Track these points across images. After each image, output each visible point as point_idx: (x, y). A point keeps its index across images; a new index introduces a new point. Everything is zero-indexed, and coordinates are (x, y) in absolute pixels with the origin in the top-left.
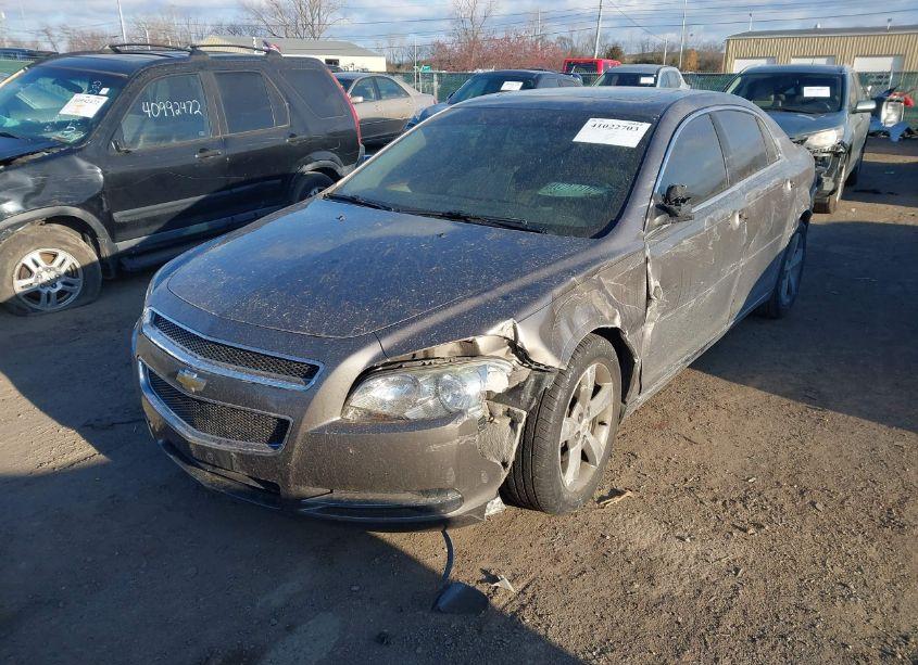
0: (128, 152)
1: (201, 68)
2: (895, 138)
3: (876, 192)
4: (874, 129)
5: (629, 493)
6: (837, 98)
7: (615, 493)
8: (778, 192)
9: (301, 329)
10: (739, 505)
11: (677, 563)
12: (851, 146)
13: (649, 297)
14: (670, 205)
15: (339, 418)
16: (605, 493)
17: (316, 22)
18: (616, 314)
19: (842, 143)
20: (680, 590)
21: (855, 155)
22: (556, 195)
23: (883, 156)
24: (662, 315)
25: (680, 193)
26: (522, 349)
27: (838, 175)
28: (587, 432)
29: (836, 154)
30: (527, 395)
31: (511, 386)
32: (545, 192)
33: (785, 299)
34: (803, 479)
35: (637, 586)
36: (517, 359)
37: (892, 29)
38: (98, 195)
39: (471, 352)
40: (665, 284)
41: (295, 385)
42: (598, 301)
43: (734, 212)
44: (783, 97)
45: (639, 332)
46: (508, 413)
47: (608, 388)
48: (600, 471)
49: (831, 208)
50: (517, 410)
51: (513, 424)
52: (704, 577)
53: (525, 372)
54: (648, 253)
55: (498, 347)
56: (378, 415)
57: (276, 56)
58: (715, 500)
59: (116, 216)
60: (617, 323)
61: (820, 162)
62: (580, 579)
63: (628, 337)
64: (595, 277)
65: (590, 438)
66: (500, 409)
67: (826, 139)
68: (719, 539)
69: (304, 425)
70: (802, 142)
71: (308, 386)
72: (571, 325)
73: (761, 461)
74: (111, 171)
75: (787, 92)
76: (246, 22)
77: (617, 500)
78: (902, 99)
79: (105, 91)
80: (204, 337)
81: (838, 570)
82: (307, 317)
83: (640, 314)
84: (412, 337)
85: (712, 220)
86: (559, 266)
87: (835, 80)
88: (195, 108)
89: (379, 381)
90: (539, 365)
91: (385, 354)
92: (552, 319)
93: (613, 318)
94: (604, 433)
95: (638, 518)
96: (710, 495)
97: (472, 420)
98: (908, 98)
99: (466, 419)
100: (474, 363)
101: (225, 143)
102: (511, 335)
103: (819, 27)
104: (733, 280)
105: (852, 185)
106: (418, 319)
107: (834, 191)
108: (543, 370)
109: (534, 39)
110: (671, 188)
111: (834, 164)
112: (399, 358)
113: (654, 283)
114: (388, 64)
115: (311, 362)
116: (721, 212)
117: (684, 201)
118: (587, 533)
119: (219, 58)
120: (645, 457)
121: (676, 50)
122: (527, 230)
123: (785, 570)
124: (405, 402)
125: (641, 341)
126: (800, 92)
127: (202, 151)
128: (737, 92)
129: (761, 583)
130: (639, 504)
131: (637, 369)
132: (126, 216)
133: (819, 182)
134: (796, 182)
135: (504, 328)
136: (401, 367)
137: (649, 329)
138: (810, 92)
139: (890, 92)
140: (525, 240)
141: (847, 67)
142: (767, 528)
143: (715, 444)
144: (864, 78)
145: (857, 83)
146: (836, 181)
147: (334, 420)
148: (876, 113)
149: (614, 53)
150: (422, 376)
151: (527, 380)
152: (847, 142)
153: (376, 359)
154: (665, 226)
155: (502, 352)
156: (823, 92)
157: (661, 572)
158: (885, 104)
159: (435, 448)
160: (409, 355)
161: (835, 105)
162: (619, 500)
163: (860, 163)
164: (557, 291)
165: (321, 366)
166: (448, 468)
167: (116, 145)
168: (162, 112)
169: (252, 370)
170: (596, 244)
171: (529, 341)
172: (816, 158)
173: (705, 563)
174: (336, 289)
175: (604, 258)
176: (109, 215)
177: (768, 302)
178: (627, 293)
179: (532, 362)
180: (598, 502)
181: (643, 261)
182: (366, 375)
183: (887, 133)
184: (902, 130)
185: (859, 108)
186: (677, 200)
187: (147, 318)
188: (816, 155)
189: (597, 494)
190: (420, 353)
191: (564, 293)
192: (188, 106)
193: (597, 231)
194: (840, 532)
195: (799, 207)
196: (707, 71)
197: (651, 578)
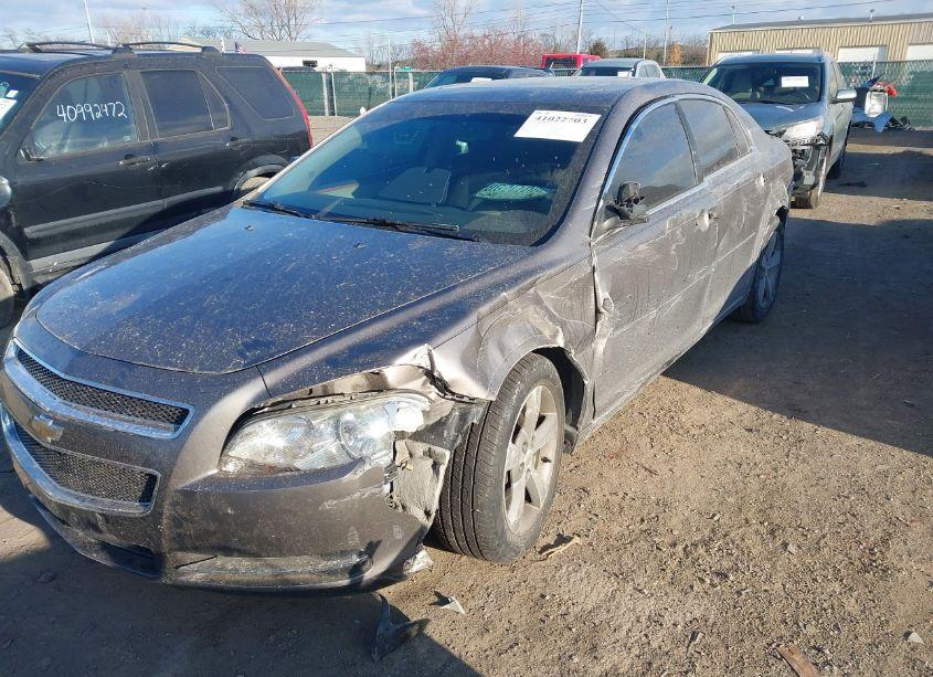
0: (39, 160)
1: (126, 67)
2: (880, 128)
3: (862, 185)
4: (857, 120)
5: (576, 540)
6: (817, 88)
7: (562, 540)
8: (748, 187)
9: (171, 364)
10: (701, 551)
11: (625, 628)
12: (832, 137)
13: (597, 311)
14: (620, 208)
15: (216, 471)
16: (551, 540)
17: (292, 22)
18: (558, 332)
19: (821, 135)
20: (627, 662)
21: (837, 147)
22: (496, 197)
23: (869, 147)
24: (616, 328)
25: (632, 192)
26: (441, 380)
27: (819, 168)
28: (530, 466)
29: (815, 145)
30: (450, 433)
31: (431, 422)
32: (484, 193)
33: (762, 304)
34: (775, 514)
35: (576, 660)
36: (437, 391)
37: (876, 19)
38: (5, 209)
39: (379, 387)
40: (616, 295)
41: (162, 433)
42: (534, 317)
43: (703, 211)
44: (762, 89)
45: (588, 350)
46: (429, 454)
47: (553, 417)
48: (545, 514)
49: (812, 203)
50: (438, 450)
51: (435, 466)
52: (655, 645)
53: (447, 406)
54: (595, 261)
55: (411, 378)
56: (261, 467)
57: (213, 53)
58: (674, 545)
59: (27, 230)
60: (560, 342)
61: (798, 155)
62: (510, 653)
63: (575, 357)
64: (532, 291)
65: (534, 474)
66: (420, 448)
67: (804, 131)
68: (676, 595)
69: (173, 481)
70: (780, 134)
71: (178, 433)
72: (502, 349)
73: (729, 493)
74: (20, 181)
75: (766, 84)
76: (219, 24)
77: (562, 549)
78: (886, 88)
79: (13, 93)
80: (62, 375)
81: (811, 630)
82: (181, 348)
83: (589, 331)
84: (304, 370)
85: (675, 223)
86: (489, 280)
87: (814, 70)
88: (119, 109)
89: (264, 424)
90: (463, 397)
91: (269, 393)
92: (479, 341)
93: (555, 336)
94: (547, 469)
95: (584, 570)
96: (668, 540)
97: (377, 469)
98: (892, 87)
99: (367, 467)
100: (381, 399)
101: (155, 148)
102: (426, 364)
103: (802, 18)
104: (704, 287)
105: (836, 178)
106: (314, 347)
107: (814, 186)
108: (466, 402)
109: (516, 36)
110: (622, 187)
111: (814, 157)
112: (286, 396)
113: (603, 294)
114: (367, 64)
115: (180, 405)
116: (686, 212)
117: (636, 201)
118: (525, 593)
119: (146, 55)
120: (597, 495)
121: (661, 45)
122: (458, 238)
123: (751, 633)
124: (295, 450)
125: (592, 360)
126: (778, 83)
127: (127, 157)
128: (713, 84)
129: (722, 650)
130: (588, 552)
131: (588, 390)
132: (39, 231)
133: (798, 176)
134: (769, 178)
135: (417, 356)
136: (290, 407)
137: (600, 345)
138: (788, 82)
139: (874, 81)
140: (454, 249)
141: (827, 57)
142: (732, 578)
143: (678, 475)
144: (846, 69)
145: (838, 72)
146: (817, 175)
147: (210, 473)
148: (859, 103)
149: (598, 49)
150: (315, 417)
151: (451, 414)
152: (826, 133)
153: (259, 398)
154: (617, 230)
155: (417, 384)
156: (802, 82)
157: (606, 640)
158: (869, 93)
159: (328, 505)
160: (304, 391)
161: (815, 94)
162: (564, 548)
163: (843, 154)
164: (484, 309)
165: (191, 409)
166: (349, 527)
167: (25, 151)
168: (80, 115)
169: (116, 415)
170: (536, 251)
171: (449, 369)
172: (794, 151)
173: (658, 627)
174: (222, 314)
175: (541, 269)
176: (20, 230)
177: (744, 306)
178: (571, 308)
179: (453, 394)
180: (540, 553)
181: (589, 270)
182: (248, 416)
183: (871, 124)
184: (885, 121)
185: (840, 97)
186: (629, 201)
187: (11, 353)
188: (795, 147)
189: (542, 542)
190: (318, 388)
191: (492, 311)
192: (110, 108)
193: (537, 237)
194: (815, 580)
195: (773, 202)
196: (691, 64)
197: (594, 648)
